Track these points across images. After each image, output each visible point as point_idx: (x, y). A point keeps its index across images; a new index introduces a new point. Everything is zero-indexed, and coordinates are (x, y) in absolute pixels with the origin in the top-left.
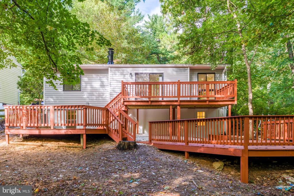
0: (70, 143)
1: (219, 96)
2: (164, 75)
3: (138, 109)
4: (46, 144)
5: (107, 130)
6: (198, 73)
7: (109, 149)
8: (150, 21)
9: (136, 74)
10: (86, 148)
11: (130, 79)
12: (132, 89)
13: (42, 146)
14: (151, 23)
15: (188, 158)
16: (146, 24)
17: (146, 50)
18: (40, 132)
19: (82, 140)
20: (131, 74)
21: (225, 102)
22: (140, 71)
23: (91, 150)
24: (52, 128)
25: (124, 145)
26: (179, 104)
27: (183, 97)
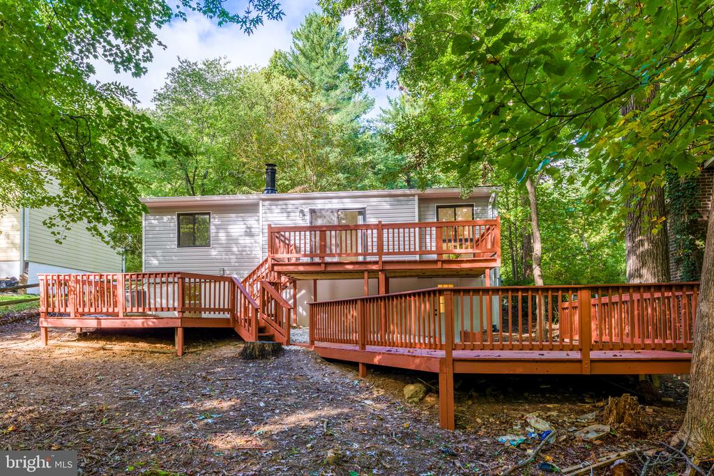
0: (158, 345)
1: (463, 251)
2: (367, 212)
3: (315, 281)
4: (110, 346)
5: (231, 320)
6: (438, 207)
7: (225, 356)
8: (392, 110)
9: (313, 212)
10: (184, 354)
11: (301, 222)
12: (303, 242)
13: (104, 349)
14: (394, 112)
15: (363, 376)
16: (384, 115)
17: (381, 166)
18: (99, 323)
19: (176, 339)
20: (302, 212)
21: (475, 264)
22: (319, 205)
23: (190, 359)
24: (121, 315)
25: (253, 349)
26: (381, 268)
27: (389, 253)
